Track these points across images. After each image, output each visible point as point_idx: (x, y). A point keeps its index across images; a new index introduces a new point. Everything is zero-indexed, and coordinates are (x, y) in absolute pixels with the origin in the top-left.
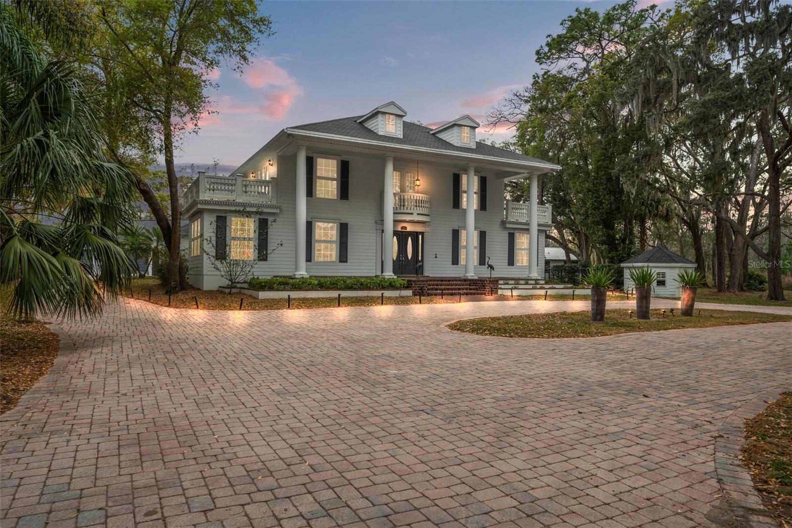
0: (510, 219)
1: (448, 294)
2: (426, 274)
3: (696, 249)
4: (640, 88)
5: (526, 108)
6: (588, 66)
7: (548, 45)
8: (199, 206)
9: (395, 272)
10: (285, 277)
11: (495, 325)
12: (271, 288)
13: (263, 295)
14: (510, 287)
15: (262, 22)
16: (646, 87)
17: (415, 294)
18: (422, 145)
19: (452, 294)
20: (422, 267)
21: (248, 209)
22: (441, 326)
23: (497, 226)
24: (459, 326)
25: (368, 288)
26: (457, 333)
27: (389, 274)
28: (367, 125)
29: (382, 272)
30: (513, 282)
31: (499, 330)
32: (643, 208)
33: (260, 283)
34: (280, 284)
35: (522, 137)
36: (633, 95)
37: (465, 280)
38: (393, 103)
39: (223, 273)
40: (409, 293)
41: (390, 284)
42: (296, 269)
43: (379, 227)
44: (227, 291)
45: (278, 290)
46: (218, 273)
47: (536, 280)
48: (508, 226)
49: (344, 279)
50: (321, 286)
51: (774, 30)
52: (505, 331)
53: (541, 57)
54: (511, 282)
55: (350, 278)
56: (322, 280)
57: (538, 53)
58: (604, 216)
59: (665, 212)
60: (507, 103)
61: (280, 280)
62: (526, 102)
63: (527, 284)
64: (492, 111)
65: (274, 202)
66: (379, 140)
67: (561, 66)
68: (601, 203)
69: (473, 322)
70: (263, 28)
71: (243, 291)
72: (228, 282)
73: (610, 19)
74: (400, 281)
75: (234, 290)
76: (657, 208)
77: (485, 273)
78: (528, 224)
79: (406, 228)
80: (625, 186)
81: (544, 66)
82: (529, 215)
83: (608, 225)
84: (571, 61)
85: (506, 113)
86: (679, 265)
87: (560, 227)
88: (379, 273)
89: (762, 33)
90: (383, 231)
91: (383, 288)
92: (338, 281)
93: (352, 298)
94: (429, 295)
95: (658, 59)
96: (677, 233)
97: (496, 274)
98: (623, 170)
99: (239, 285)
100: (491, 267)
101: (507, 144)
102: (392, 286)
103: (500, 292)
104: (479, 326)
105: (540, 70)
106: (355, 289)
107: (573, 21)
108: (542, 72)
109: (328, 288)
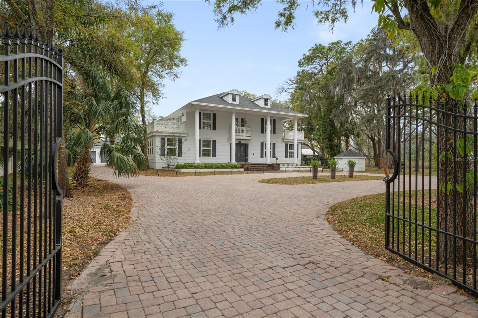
0: (286, 138)
1: (258, 170)
2: (249, 161)
3: (374, 149)
4: (341, 81)
5: (294, 86)
6: (321, 68)
7: (303, 59)
8: (154, 134)
9: (236, 161)
10: (191, 163)
11: (276, 181)
12: (186, 168)
13: (183, 171)
14: (285, 167)
15: (183, 61)
16: (344, 81)
17: (245, 170)
18: (247, 107)
19: (260, 170)
20: (248, 159)
21: (175, 135)
22: (255, 181)
23: (280, 140)
24: (262, 181)
25: (226, 168)
26: (261, 183)
27: (234, 162)
28: (224, 98)
29: (231, 161)
30: (286, 165)
31: (276, 182)
32: (347, 131)
33: (182, 166)
34: (190, 166)
35: (292, 99)
36: (338, 85)
37: (266, 164)
38: (235, 90)
39: (165, 162)
40: (242, 170)
41: (235, 166)
42: (195, 160)
43: (230, 142)
44: (167, 169)
45: (189, 169)
46: (163, 162)
47: (296, 164)
48: (285, 141)
49: (216, 164)
50: (206, 167)
51: (395, 59)
52: (278, 182)
53: (300, 64)
54: (285, 165)
55: (218, 163)
56: (207, 164)
57: (299, 62)
58: (328, 136)
59: (357, 133)
60: (286, 84)
61: (190, 164)
62: (295, 84)
63: (292, 166)
64: (279, 87)
65: (185, 132)
66: (229, 106)
67: (309, 68)
68: (326, 130)
69: (267, 180)
70: (183, 63)
71: (173, 169)
72: (167, 166)
73: (330, 49)
74: (239, 165)
75: (169, 169)
76: (353, 132)
77: (274, 161)
78: (293, 140)
79: (240, 142)
80: (335, 123)
81: (303, 68)
82: (294, 136)
83: (330, 140)
84: (314, 66)
85: (286, 88)
86: (358, 157)
87: (311, 140)
88: (229, 162)
89: (391, 60)
90: (231, 143)
91: (232, 168)
92: (213, 165)
93: (219, 172)
94: (250, 170)
95: (348, 70)
96: (366, 142)
97: (278, 162)
98: (335, 117)
99: (171, 167)
100: (277, 159)
101: (286, 102)
102: (235, 167)
103: (281, 169)
104: (269, 181)
105: (300, 69)
106: (220, 168)
107: (314, 50)
108: (301, 71)
109: (209, 168)
